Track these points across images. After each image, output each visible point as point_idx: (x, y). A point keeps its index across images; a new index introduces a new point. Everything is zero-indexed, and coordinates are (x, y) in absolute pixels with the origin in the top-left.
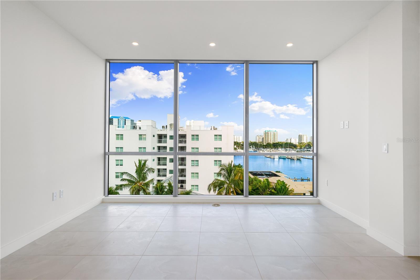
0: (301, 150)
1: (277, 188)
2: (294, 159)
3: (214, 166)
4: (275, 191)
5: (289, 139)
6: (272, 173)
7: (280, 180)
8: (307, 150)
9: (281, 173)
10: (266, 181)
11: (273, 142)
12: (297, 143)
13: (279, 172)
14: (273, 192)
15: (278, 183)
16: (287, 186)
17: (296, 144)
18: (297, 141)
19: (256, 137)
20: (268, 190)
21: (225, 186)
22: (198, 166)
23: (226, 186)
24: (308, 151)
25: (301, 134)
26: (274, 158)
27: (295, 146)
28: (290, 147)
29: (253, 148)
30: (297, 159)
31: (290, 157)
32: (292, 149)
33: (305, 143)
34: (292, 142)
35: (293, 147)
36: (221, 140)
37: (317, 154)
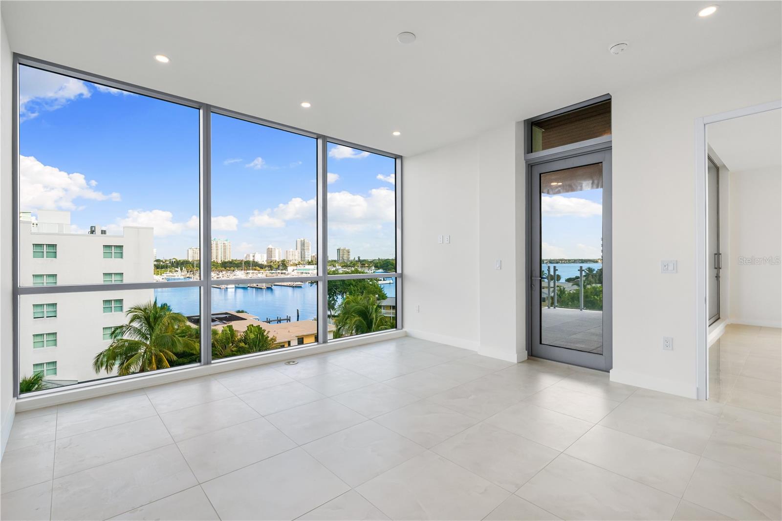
0: (272, 273)
1: (250, 338)
2: (262, 289)
3: (104, 312)
4: (246, 344)
5: (251, 255)
6: (230, 314)
7: (252, 325)
8: (282, 273)
9: (246, 312)
10: (228, 329)
11: (222, 261)
12: (264, 261)
13: (242, 312)
14: (242, 347)
15: (249, 329)
16: (265, 334)
17: (263, 263)
18: (265, 258)
19: (188, 251)
20: (231, 345)
21: (140, 351)
22: (56, 316)
23: (142, 350)
24: (282, 275)
25: (270, 246)
26: (227, 288)
27: (262, 267)
28: (254, 268)
29: (182, 272)
30: (267, 288)
31: (255, 285)
32: (256, 271)
33: (278, 262)
34: (256, 260)
35: (259, 269)
36: (122, 258)
37: (402, 275)
